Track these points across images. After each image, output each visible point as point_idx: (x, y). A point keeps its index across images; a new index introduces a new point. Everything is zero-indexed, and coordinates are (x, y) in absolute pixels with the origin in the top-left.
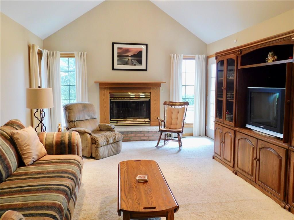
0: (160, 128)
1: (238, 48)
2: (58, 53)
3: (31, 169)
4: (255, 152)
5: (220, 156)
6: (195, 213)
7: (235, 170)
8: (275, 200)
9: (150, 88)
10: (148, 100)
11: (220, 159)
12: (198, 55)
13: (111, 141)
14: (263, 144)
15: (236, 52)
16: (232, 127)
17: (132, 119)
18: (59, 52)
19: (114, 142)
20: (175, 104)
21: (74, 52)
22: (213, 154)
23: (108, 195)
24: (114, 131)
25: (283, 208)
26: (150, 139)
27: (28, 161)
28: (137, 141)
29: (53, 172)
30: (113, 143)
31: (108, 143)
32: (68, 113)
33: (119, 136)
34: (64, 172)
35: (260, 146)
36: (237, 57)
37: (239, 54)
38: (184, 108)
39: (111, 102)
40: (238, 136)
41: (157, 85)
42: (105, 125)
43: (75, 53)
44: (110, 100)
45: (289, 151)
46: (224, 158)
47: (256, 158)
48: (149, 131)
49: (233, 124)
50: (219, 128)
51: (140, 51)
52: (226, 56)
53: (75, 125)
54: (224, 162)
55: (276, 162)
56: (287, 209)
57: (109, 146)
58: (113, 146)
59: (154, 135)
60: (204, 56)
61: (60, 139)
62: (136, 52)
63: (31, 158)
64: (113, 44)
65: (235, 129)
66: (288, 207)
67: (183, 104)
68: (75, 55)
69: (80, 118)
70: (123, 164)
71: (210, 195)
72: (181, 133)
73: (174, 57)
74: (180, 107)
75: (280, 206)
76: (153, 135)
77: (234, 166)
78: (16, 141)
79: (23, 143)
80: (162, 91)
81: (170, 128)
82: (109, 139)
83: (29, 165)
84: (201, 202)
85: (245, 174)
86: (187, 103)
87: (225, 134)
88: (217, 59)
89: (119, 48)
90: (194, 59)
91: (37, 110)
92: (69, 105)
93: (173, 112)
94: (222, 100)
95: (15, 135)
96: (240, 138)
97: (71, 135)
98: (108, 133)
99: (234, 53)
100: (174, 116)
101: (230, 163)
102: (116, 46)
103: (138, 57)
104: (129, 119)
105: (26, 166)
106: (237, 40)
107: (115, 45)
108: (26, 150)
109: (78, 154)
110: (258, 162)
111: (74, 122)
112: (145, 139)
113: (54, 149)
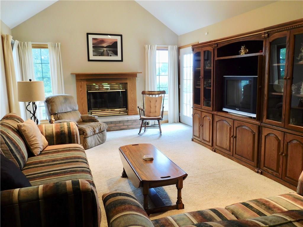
0: (140, 116)
1: (215, 41)
2: (30, 44)
3: (43, 158)
4: (232, 130)
5: (199, 137)
6: (191, 184)
7: (214, 148)
8: (250, 168)
9: (126, 79)
10: (125, 90)
11: (199, 141)
12: (170, 46)
13: (97, 131)
14: (239, 124)
15: (213, 45)
16: (210, 112)
17: (110, 110)
18: (30, 42)
19: (100, 131)
20: (152, 93)
21: (47, 42)
22: (191, 137)
23: (111, 178)
24: (98, 121)
25: (256, 172)
26: (130, 128)
27: (37, 151)
28: (117, 130)
29: (67, 158)
30: (99, 133)
31: (94, 133)
32: (50, 105)
33: (104, 126)
34: (77, 158)
35: (236, 125)
36: (214, 50)
37: (215, 47)
38: (161, 97)
39: (88, 94)
40: (217, 119)
41: (133, 76)
42: (88, 116)
43: (49, 44)
44: (87, 91)
45: (261, 127)
46: (203, 139)
47: (233, 136)
48: (128, 120)
49: (211, 108)
50: (197, 113)
51: (115, 42)
52: (203, 48)
53: (59, 117)
54: (203, 143)
55: (250, 138)
56: (260, 173)
57: (95, 135)
58: (99, 136)
59: (134, 124)
60: (175, 47)
61: (60, 130)
62: (111, 43)
63: (39, 148)
64: (88, 34)
65: (213, 113)
66: (261, 171)
67: (160, 92)
68: (48, 45)
69: (62, 110)
70: (124, 148)
71: (199, 169)
72: (161, 120)
73: (148, 48)
74: (157, 96)
75: (254, 172)
76: (132, 124)
77: (212, 145)
78: (23, 133)
79: (30, 135)
80: (138, 81)
81: (150, 116)
82: (95, 129)
83: (38, 155)
84: (193, 175)
85: (223, 150)
86: (164, 92)
87: (203, 118)
88: (193, 50)
89: (94, 39)
90: (167, 50)
91: (29, 103)
92: (50, 98)
93: (151, 101)
94: (200, 88)
95: (22, 127)
96: (218, 120)
97: (70, 125)
98: (92, 124)
99: (210, 46)
100: (152, 104)
101: (209, 143)
102: (91, 37)
103: (113, 48)
104: (107, 110)
105: (35, 156)
106: (208, 33)
107: (89, 36)
108: (33, 141)
109: (77, 143)
110: (235, 139)
111: (57, 115)
112: (124, 128)
113: (55, 139)
